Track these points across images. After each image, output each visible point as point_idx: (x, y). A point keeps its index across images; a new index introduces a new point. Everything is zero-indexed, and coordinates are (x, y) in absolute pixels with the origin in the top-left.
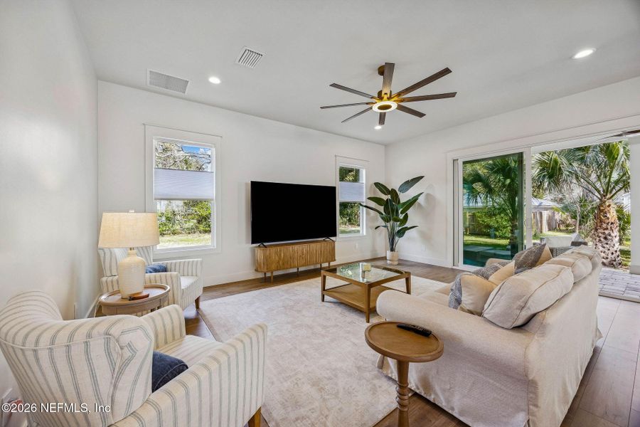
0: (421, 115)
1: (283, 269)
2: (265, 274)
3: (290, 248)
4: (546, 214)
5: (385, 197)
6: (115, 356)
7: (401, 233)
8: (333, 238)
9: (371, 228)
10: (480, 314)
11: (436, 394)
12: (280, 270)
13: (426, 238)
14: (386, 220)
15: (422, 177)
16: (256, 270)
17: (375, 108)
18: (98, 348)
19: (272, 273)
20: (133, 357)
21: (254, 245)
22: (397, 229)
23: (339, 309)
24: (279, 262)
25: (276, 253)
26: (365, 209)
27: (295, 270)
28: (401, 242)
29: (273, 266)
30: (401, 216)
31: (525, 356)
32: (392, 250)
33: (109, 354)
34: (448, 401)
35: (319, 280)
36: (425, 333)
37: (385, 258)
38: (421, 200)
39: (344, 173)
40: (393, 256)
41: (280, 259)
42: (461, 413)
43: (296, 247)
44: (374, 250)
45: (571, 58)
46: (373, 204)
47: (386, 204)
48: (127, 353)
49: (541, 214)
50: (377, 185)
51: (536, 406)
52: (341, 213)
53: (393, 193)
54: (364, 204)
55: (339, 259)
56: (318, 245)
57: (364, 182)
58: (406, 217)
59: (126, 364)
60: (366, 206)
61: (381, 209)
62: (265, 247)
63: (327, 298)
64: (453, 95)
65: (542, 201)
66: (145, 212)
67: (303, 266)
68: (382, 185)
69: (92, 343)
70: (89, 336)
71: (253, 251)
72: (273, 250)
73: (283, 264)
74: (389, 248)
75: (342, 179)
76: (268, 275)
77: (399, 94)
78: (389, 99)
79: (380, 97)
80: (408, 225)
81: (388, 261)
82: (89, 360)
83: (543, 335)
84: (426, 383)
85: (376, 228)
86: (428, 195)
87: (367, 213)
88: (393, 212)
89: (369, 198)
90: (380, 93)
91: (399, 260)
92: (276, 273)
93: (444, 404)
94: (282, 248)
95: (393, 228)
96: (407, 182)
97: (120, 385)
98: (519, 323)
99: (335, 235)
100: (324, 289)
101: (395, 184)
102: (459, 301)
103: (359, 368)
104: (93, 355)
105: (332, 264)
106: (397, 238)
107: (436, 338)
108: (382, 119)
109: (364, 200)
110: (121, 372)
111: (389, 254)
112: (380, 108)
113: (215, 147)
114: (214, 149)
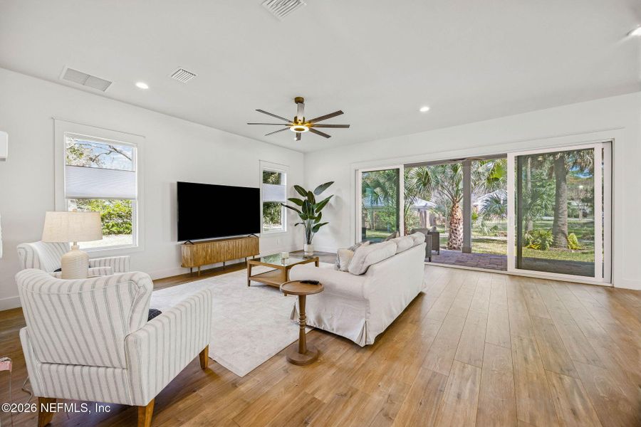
0: (328, 136)
1: (210, 263)
2: (191, 269)
3: (217, 244)
4: (428, 212)
5: (303, 199)
6: (134, 292)
7: (316, 229)
8: (257, 235)
9: (291, 225)
10: (348, 272)
11: (325, 324)
12: (207, 264)
13: (335, 232)
14: (304, 218)
15: (332, 183)
16: (183, 266)
17: (292, 129)
18: (124, 288)
19: (199, 267)
20: (145, 293)
21: (180, 243)
22: (313, 225)
23: (263, 290)
24: (206, 257)
25: (203, 249)
26: (286, 208)
27: (221, 265)
28: (316, 236)
29: (201, 261)
30: (316, 215)
31: (363, 286)
32: (309, 243)
33: (131, 292)
34: (331, 326)
35: (245, 271)
36: (315, 283)
37: (303, 251)
38: (331, 201)
39: (267, 176)
40: (309, 248)
41: (207, 254)
42: (338, 329)
43: (223, 243)
44: (294, 245)
45: (418, 110)
46: (293, 204)
47: (304, 204)
48: (142, 290)
49: (425, 213)
50: (296, 187)
51: (369, 313)
52: (264, 212)
53: (310, 195)
54: (286, 204)
55: (263, 253)
56: (243, 241)
57: (286, 184)
58: (320, 215)
59: (141, 297)
60: (287, 206)
61: (300, 208)
62: (193, 244)
63: (253, 283)
64: (347, 126)
65: (427, 202)
66: (55, 210)
67: (230, 260)
68: (301, 188)
69: (121, 285)
70: (119, 281)
71: (179, 248)
72: (200, 246)
73: (210, 259)
74: (306, 242)
75: (265, 181)
76: (195, 270)
77: (310, 122)
78: (303, 123)
79: (296, 121)
80: (321, 222)
81: (305, 253)
82: (118, 296)
83: (372, 275)
84: (319, 320)
85: (296, 225)
86: (337, 197)
87: (288, 212)
88: (309, 211)
89: (289, 199)
90: (296, 118)
91: (314, 252)
92: (203, 268)
93: (329, 328)
94: (209, 244)
95: (309, 225)
96: (321, 186)
97: (136, 310)
98: (363, 271)
99: (259, 232)
100: (250, 276)
101: (311, 188)
102: (339, 267)
103: (278, 322)
104: (121, 292)
105: (256, 257)
106: (312, 233)
107: (321, 284)
108: (299, 136)
109: (285, 201)
110: (137, 302)
111: (306, 247)
112: (296, 129)
113: (137, 146)
114: (136, 149)
